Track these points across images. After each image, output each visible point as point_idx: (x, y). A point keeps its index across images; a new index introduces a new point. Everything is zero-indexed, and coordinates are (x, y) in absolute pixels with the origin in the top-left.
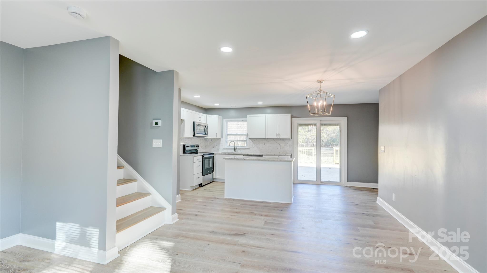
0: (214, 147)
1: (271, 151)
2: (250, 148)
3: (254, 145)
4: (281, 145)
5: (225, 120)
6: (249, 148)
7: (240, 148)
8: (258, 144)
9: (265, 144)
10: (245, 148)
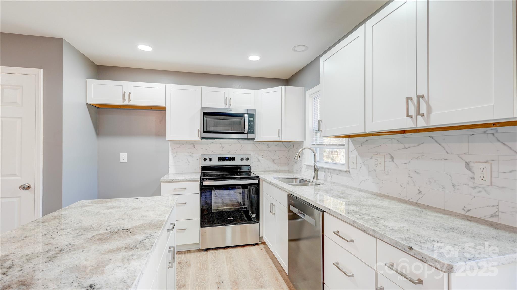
0: (296, 163)
1: (420, 193)
2: (351, 170)
3: (360, 160)
4: (476, 167)
5: (308, 93)
6: (348, 172)
7: (332, 169)
8: (372, 158)
9: (392, 158)
10: (341, 171)
